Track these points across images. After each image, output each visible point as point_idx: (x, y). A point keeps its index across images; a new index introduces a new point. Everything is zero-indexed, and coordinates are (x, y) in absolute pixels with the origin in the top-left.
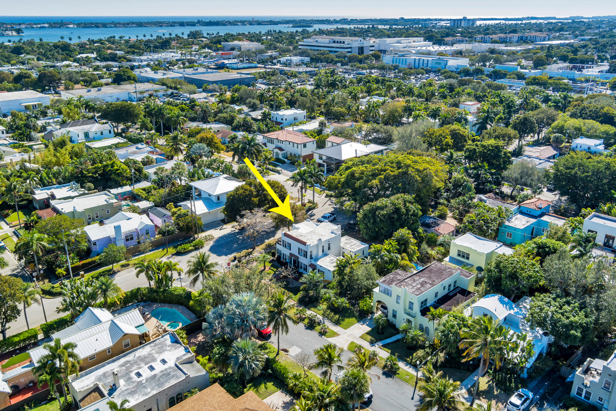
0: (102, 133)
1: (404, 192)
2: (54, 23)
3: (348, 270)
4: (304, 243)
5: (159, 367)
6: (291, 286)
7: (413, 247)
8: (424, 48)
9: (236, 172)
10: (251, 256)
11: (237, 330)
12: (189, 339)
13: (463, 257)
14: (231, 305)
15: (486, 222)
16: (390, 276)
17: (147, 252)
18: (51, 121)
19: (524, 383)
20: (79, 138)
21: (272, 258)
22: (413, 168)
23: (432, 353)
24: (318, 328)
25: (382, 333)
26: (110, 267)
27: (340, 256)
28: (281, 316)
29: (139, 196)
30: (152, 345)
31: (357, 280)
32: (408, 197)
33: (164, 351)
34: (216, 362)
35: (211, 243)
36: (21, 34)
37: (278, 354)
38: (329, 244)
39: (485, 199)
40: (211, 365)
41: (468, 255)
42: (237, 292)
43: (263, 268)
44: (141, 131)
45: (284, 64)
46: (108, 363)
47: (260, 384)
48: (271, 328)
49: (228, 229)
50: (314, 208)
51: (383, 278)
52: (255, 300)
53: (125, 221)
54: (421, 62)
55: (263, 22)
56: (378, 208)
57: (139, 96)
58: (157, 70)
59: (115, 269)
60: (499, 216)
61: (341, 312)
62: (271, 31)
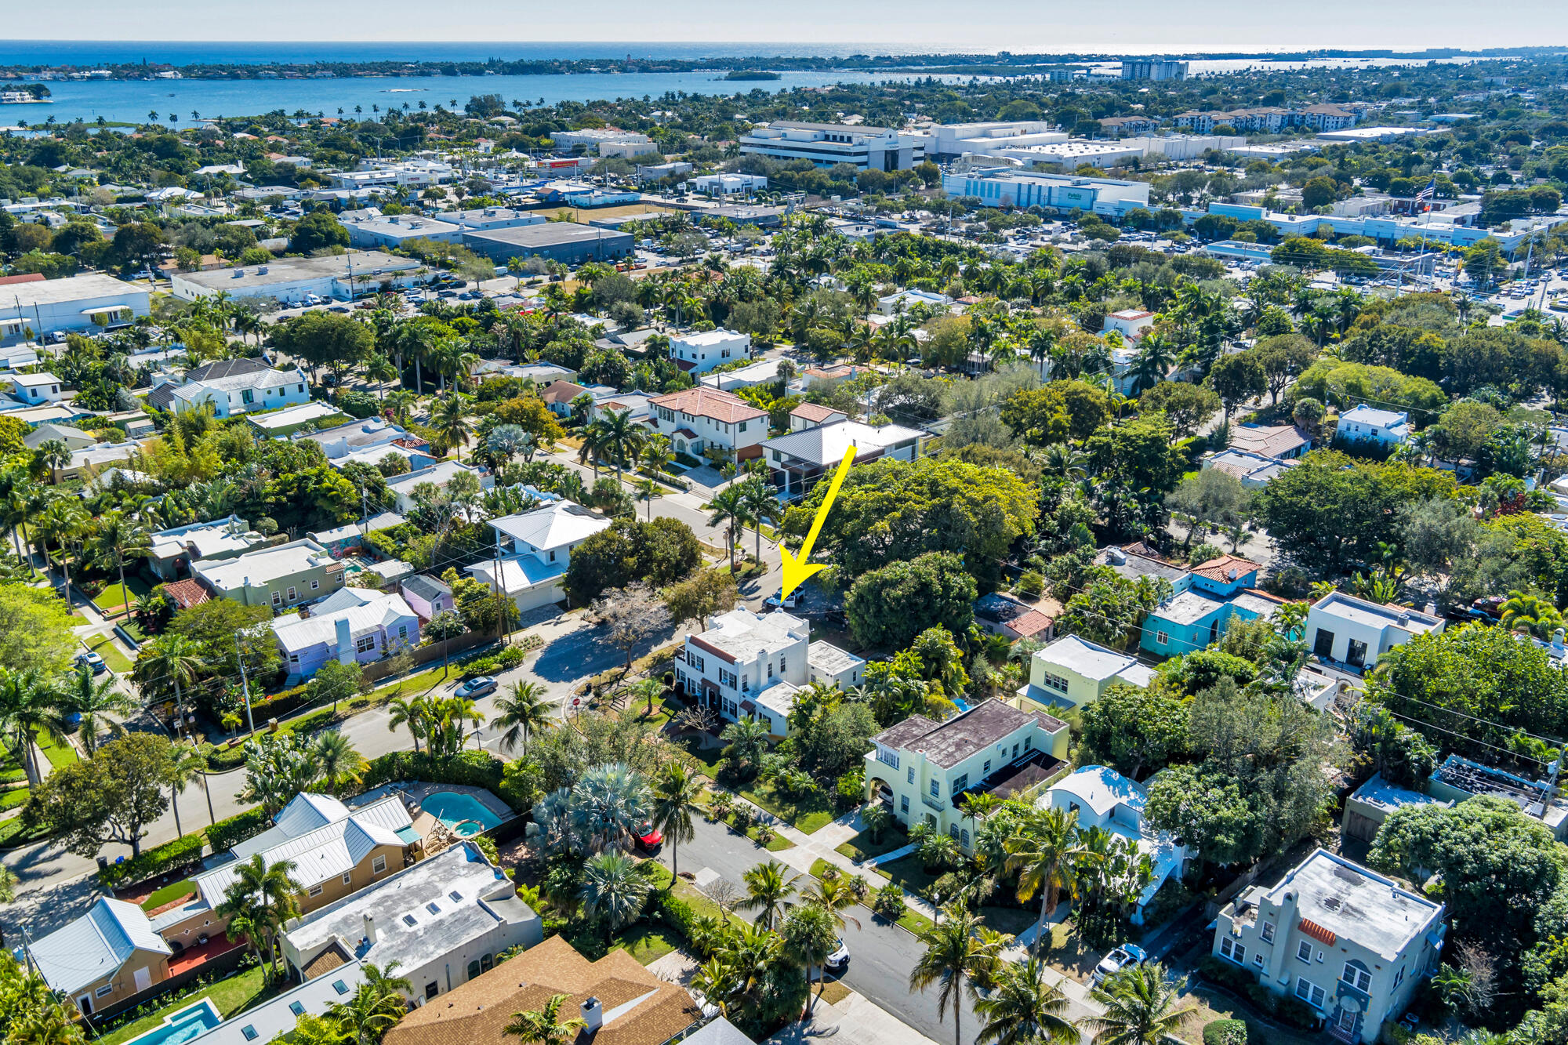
0: (282, 392)
1: (942, 548)
2: (124, 67)
3: (817, 715)
4: (731, 660)
5: (447, 907)
6: (703, 747)
7: (954, 666)
8: (1047, 150)
9: (589, 492)
10: (622, 682)
11: (594, 836)
12: (500, 852)
13: (1056, 686)
14: (583, 788)
15: (1111, 612)
16: (900, 727)
17: (404, 675)
18: (161, 357)
19: (1134, 934)
20: (230, 405)
21: (664, 687)
22: (963, 496)
23: (971, 879)
24: (753, 831)
25: (880, 842)
26: (330, 707)
27: (806, 683)
28: (680, 810)
29: (379, 548)
30: (431, 865)
31: (836, 734)
32: (950, 559)
33: (455, 876)
34: (556, 896)
35: (538, 654)
36: (45, 100)
37: (673, 883)
38: (783, 661)
39: (1122, 556)
40: (544, 902)
41: (1065, 682)
42: (592, 762)
43: (646, 709)
44: (370, 381)
45: (704, 193)
46: (351, 900)
47: (639, 938)
48: (659, 833)
49: (573, 622)
50: (758, 575)
51: (885, 733)
52: (628, 778)
53: (356, 608)
54: (1034, 191)
55: (654, 63)
56: (886, 583)
57: (358, 286)
58: (396, 212)
59: (339, 712)
60: (1141, 599)
61: (802, 799)
62: (673, 96)
